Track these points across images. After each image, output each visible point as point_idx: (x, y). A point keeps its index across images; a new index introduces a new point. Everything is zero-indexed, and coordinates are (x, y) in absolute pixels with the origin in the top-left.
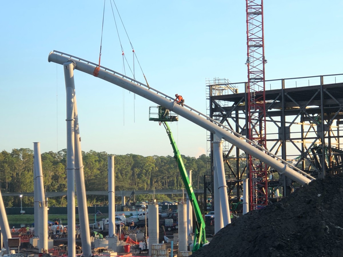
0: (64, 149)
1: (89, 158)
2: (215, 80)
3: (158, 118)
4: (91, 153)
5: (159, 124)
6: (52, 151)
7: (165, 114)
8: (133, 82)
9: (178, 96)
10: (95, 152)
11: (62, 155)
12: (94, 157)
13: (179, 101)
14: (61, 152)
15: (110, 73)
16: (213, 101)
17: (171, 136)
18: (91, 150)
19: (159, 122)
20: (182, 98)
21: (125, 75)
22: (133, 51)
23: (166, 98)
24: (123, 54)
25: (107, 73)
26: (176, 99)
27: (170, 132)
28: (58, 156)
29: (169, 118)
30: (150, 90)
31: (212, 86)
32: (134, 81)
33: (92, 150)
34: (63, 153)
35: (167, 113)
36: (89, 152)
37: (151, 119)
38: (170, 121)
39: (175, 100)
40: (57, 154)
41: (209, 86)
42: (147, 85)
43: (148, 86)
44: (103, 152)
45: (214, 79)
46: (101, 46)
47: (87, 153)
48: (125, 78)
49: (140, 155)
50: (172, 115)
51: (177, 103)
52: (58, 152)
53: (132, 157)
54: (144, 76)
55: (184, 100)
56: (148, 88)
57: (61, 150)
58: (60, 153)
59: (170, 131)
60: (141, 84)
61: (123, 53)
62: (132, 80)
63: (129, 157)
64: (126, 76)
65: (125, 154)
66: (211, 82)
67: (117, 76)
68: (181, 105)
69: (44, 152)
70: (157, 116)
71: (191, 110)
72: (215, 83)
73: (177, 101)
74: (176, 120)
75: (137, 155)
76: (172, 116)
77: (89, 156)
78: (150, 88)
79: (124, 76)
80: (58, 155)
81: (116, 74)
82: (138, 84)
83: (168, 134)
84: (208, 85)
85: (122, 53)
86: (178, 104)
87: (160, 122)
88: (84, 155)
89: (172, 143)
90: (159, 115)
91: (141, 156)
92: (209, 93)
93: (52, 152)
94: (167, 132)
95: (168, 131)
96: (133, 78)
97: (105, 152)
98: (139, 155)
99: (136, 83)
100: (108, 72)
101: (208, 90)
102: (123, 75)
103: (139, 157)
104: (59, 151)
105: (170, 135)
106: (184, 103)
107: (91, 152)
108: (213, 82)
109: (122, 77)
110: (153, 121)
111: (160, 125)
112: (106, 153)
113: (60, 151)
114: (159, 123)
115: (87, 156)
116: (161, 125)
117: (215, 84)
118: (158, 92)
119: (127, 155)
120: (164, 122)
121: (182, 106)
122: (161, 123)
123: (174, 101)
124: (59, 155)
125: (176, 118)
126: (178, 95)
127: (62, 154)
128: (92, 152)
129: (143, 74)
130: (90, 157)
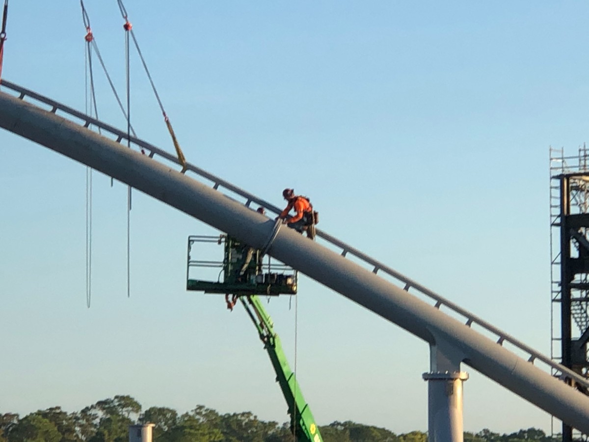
0: (103, 399)
1: (190, 434)
2: (585, 156)
3: (222, 280)
4: (197, 417)
5: (226, 304)
6: (58, 408)
7: (246, 266)
8: (124, 142)
9: (296, 199)
10: (212, 412)
11: (97, 421)
12: (206, 432)
13: (297, 216)
14: (93, 412)
15: (38, 109)
16: (572, 231)
17: (277, 349)
18: (200, 407)
19: (227, 298)
20: (311, 206)
21: (94, 116)
22: (127, 27)
23: (248, 204)
24: (89, 38)
25: (25, 109)
26: (288, 210)
27: (270, 336)
28: (81, 426)
29: (261, 283)
30: (189, 173)
31: (568, 176)
32: (129, 138)
33: (201, 404)
34: (100, 414)
35: (257, 264)
36: (191, 414)
37: (194, 285)
38: (264, 293)
39: (284, 215)
40: (77, 419)
41: (561, 177)
42: (175, 155)
43: (180, 160)
44: (243, 414)
45: (582, 154)
46: (6, 7)
47: (183, 416)
48: (93, 128)
49: (380, 426)
50: (273, 271)
51: (291, 225)
52: (84, 412)
53: (348, 432)
54: (168, 122)
55: (316, 214)
56: (179, 168)
57: (95, 403)
58: (89, 413)
59: (273, 331)
60: (154, 150)
61: (90, 35)
62: (121, 135)
63: (337, 433)
64: (101, 119)
65: (328, 424)
66: (569, 163)
67: (63, 120)
68: (305, 234)
69: (35, 411)
70: (216, 275)
71: (344, 254)
72: (585, 166)
73: (289, 217)
74: (290, 290)
75: (368, 428)
76: (273, 275)
77: (191, 427)
78: (187, 167)
79: (89, 121)
80: (84, 422)
81: (59, 112)
82: (143, 152)
83: (265, 342)
84: (559, 172)
85: (87, 34)
86: (293, 231)
87: (230, 296)
88: (174, 423)
89: (282, 378)
90: (226, 269)
91: (383, 430)
92: (558, 202)
93: (58, 411)
94: (262, 337)
95: (265, 333)
96: (125, 130)
97: (249, 414)
98: (375, 428)
99: (135, 148)
100: (27, 106)
101: (557, 193)
102: (89, 115)
103: (376, 433)
104: (87, 409)
105: (274, 346)
106: (316, 227)
107: (198, 414)
108: (576, 162)
109: (82, 123)
110: (203, 293)
111: (230, 306)
112: (252, 418)
113: (90, 406)
114: (228, 302)
115: (183, 427)
116: (234, 307)
117: (583, 171)
118: (218, 182)
119: (333, 425)
120: (245, 298)
121: (310, 236)
122: (235, 302)
123: (277, 219)
124: (87, 420)
125: (290, 281)
126: (296, 194)
127: (95, 416)
128: (204, 413)
129: (164, 114)
130: (192, 431)
